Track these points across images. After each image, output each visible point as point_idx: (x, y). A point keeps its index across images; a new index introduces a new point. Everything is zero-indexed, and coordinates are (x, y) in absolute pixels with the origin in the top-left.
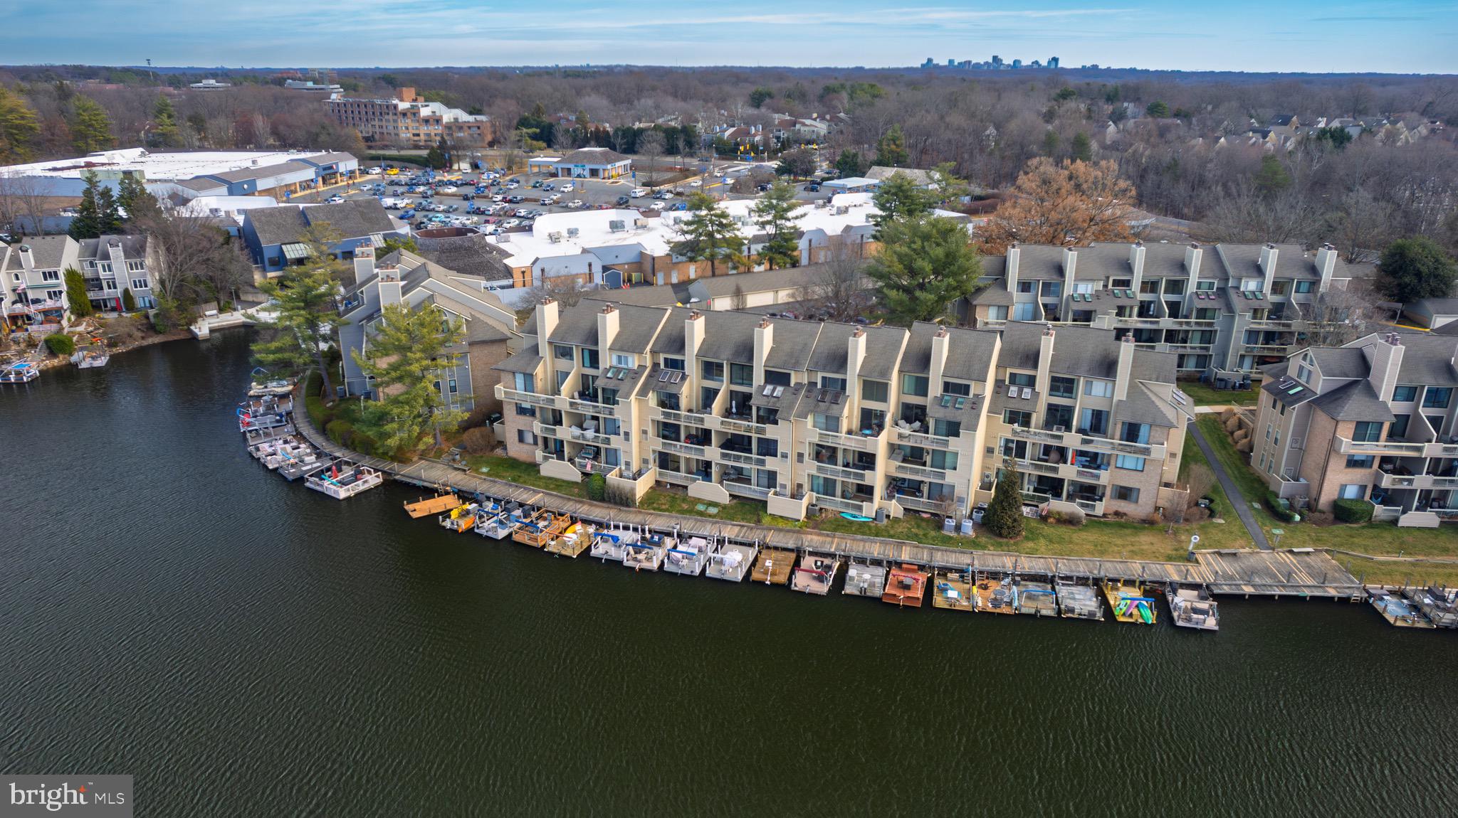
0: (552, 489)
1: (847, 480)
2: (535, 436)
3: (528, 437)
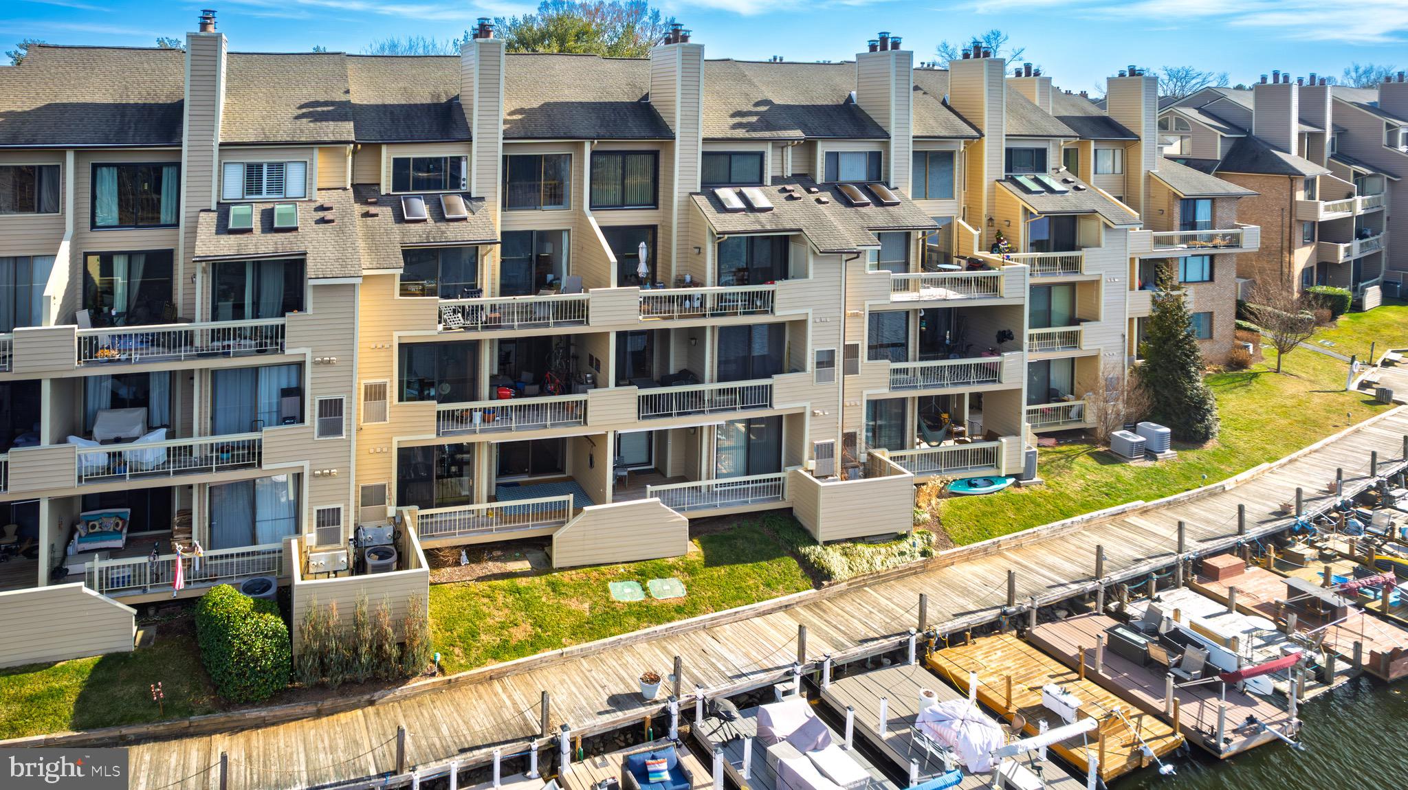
1: (966, 390)
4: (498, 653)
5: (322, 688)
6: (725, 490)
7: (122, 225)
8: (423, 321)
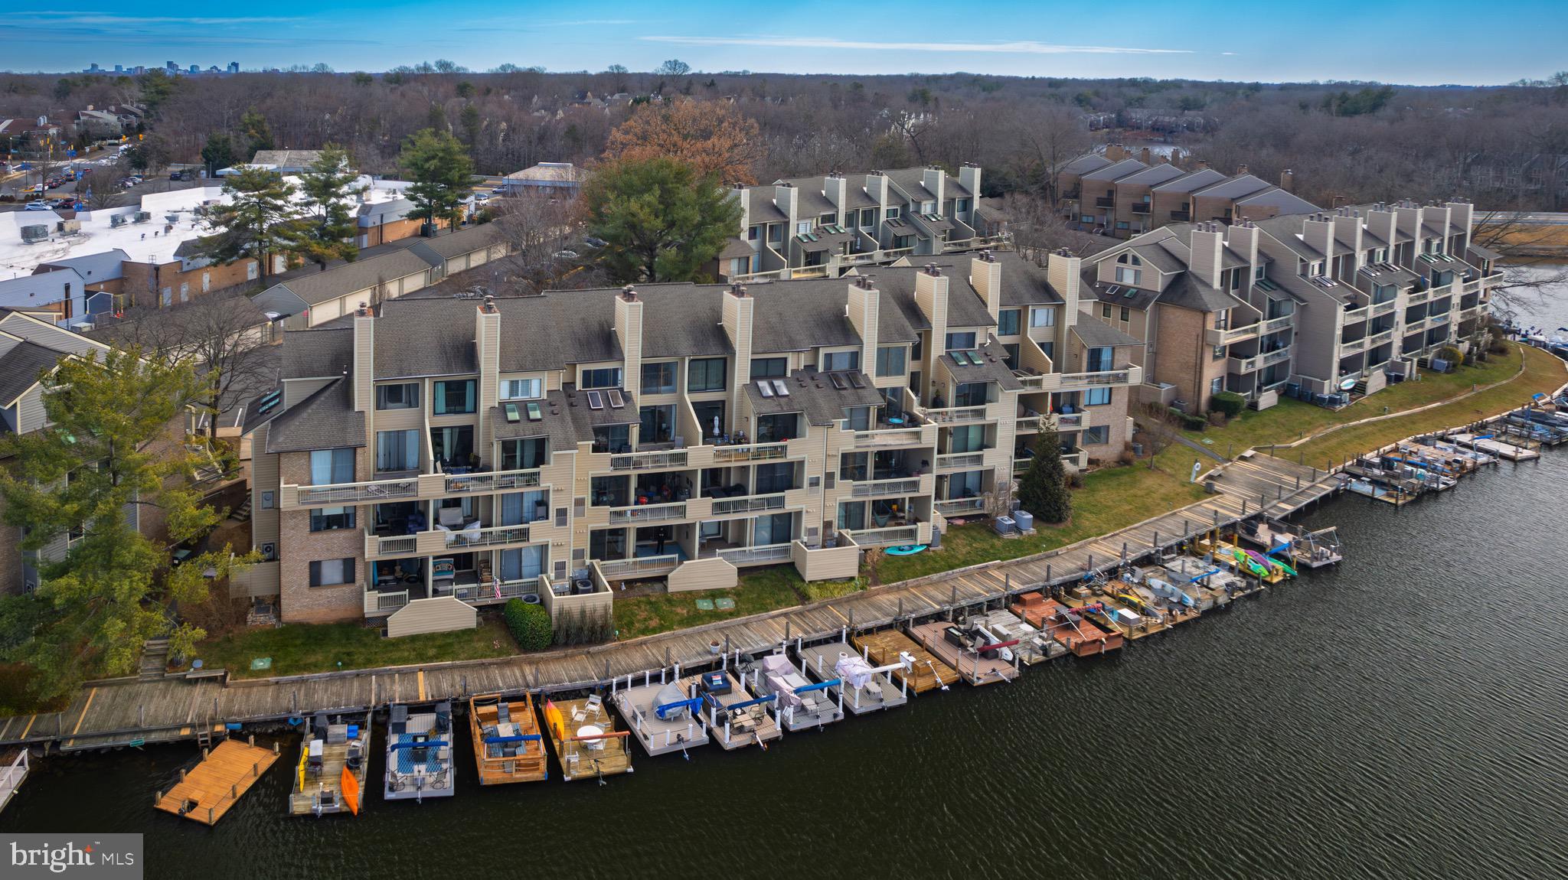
0: (436, 658)
1: (896, 496)
2: (349, 566)
3: (332, 573)
4: (644, 632)
5: (566, 645)
6: (759, 552)
7: (447, 413)
8: (603, 465)
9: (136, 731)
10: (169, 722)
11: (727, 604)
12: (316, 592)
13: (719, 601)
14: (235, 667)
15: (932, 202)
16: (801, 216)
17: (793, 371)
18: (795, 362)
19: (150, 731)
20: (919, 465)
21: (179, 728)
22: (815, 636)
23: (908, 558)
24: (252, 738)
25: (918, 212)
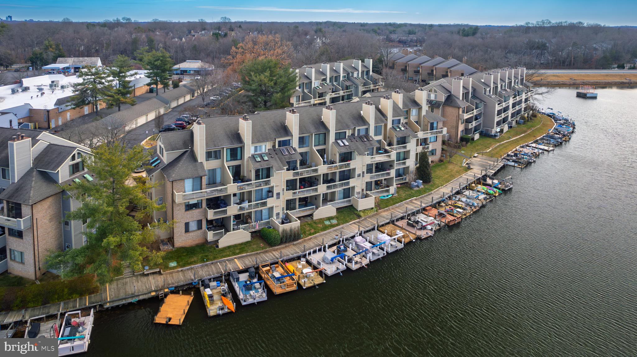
0: (239, 253)
1: (383, 178)
2: (200, 223)
3: (193, 226)
4: (310, 234)
5: (286, 242)
6: (340, 202)
7: (231, 160)
8: (290, 175)
9: (133, 296)
10: (145, 291)
11: (334, 222)
12: (188, 234)
13: (331, 221)
14: (163, 267)
15: (357, 72)
16: (316, 79)
17: (348, 136)
18: (349, 133)
19: (138, 296)
20: (388, 167)
21: (150, 293)
22: (367, 229)
23: (387, 199)
24: (181, 292)
25: (353, 76)
